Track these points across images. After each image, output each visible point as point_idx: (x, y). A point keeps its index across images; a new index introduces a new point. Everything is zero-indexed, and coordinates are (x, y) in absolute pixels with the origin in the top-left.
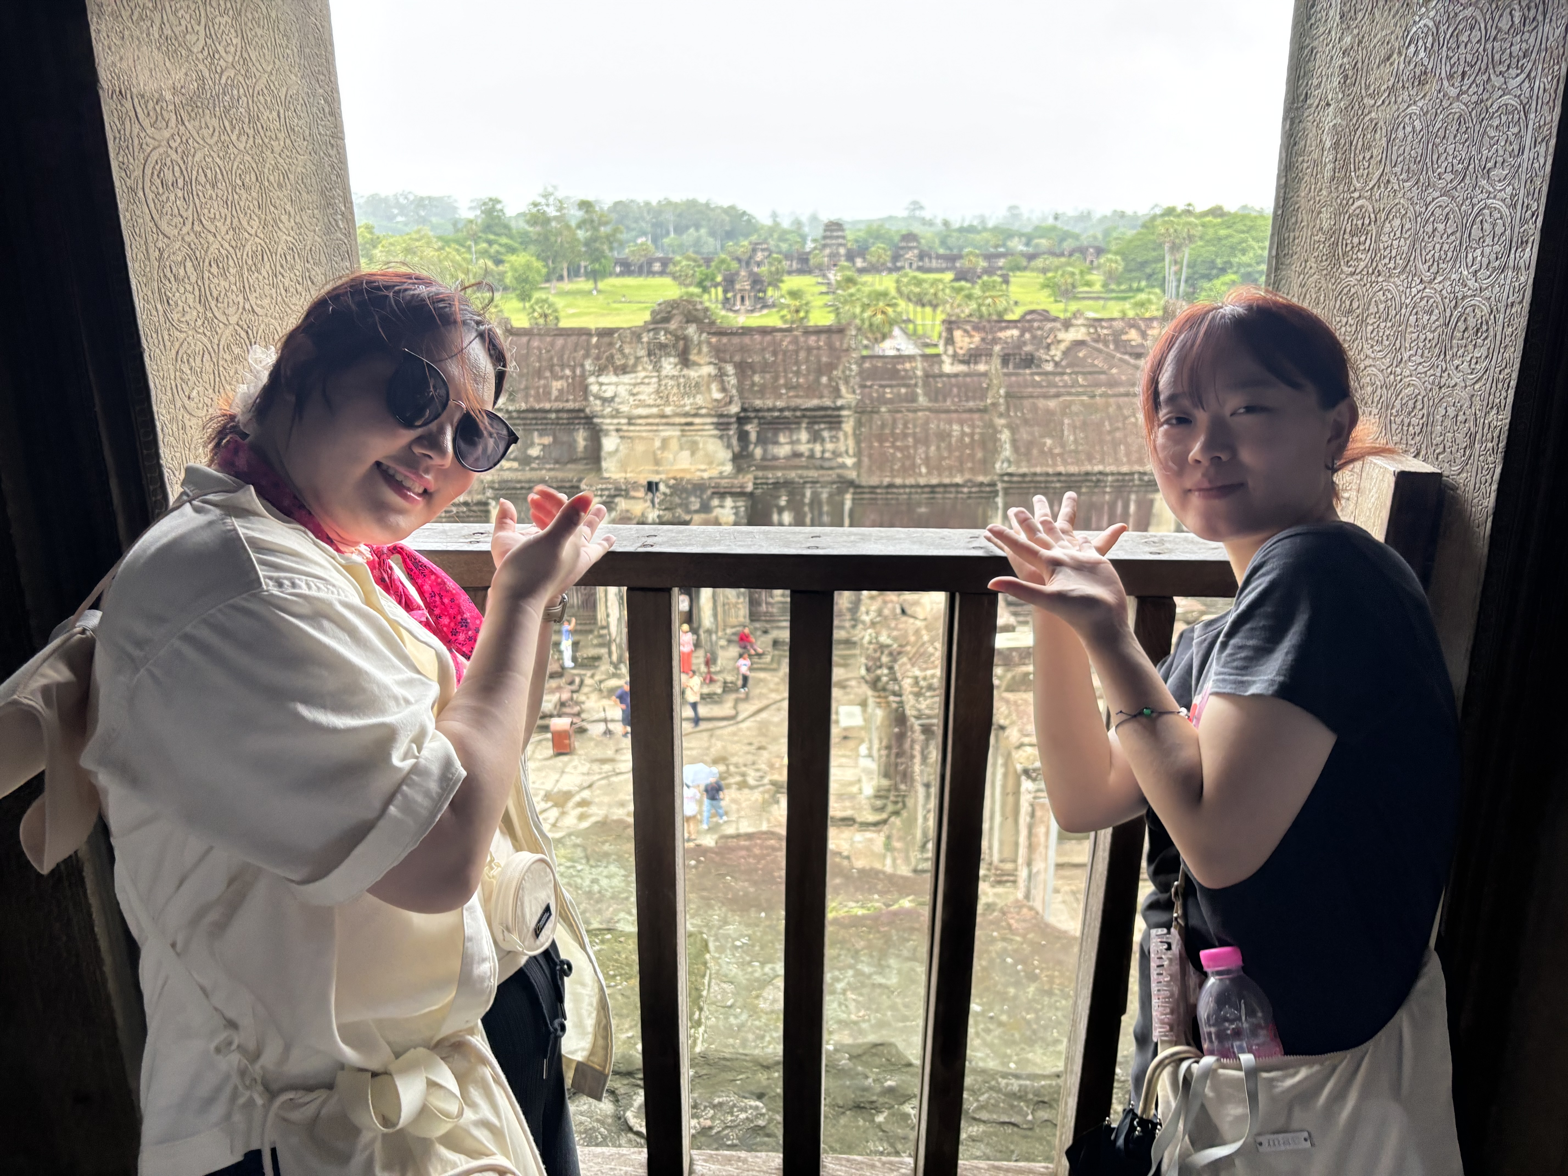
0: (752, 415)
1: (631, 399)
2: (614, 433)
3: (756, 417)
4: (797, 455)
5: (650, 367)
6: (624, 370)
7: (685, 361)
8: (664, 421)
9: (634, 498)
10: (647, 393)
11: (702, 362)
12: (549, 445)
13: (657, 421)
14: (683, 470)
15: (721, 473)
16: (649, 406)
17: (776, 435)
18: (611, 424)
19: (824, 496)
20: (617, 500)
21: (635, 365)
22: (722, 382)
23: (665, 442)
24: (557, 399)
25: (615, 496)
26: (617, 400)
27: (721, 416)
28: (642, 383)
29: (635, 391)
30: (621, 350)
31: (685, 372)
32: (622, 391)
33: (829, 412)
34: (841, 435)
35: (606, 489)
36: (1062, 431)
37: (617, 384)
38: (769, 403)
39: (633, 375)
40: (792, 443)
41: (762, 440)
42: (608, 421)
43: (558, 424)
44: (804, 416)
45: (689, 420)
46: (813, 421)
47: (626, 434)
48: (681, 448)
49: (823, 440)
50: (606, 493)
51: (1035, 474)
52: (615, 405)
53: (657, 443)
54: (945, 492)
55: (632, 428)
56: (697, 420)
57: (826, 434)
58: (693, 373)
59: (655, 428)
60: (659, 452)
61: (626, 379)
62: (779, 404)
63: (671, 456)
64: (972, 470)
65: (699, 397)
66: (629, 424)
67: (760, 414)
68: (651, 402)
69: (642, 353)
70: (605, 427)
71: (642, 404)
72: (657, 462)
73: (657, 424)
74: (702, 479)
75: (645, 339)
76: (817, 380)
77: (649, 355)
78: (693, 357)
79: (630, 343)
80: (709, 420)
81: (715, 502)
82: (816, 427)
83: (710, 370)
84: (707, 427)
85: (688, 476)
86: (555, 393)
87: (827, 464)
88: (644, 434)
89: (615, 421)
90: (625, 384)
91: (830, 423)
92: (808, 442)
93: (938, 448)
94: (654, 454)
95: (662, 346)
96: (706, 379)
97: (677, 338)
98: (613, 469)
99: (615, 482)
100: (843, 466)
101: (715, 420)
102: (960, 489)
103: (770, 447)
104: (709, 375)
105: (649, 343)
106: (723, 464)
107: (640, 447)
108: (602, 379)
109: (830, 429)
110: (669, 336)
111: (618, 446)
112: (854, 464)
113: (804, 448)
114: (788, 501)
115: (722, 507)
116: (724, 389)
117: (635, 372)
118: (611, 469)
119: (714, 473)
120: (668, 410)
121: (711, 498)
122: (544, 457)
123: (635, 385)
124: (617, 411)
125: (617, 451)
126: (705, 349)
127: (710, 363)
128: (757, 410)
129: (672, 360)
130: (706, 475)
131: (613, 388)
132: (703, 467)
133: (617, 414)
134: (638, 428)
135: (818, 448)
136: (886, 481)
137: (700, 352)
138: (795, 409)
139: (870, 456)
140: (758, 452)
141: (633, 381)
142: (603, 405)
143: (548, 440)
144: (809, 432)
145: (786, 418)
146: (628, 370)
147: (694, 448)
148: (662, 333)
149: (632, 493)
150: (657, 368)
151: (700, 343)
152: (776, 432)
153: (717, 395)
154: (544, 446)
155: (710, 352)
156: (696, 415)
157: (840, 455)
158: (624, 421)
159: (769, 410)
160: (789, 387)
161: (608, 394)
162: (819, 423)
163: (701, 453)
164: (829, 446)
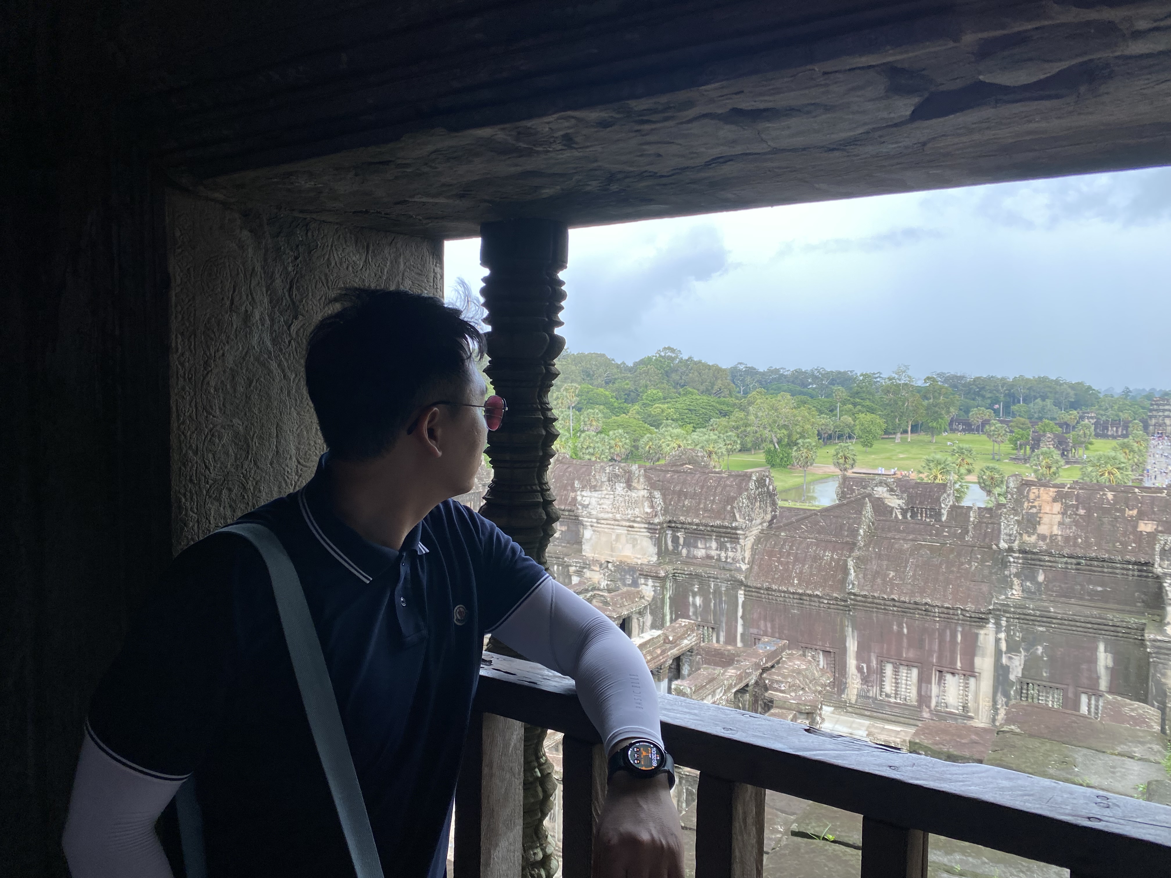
0: (679, 526)
1: (599, 506)
2: (590, 528)
3: (682, 528)
4: (709, 557)
5: (609, 489)
6: (594, 488)
7: (629, 486)
8: (617, 523)
9: (593, 570)
10: (607, 505)
11: (640, 488)
12: (565, 531)
13: (613, 522)
14: (627, 557)
15: (649, 562)
16: (608, 512)
17: (696, 542)
18: (587, 522)
19: (723, 589)
20: (585, 570)
21: (601, 486)
22: (652, 501)
23: (618, 536)
24: (570, 504)
25: (584, 568)
26: (590, 506)
27: (649, 523)
28: (604, 498)
29: (600, 502)
30: (595, 476)
31: (629, 493)
32: (594, 501)
33: (729, 530)
34: (738, 546)
35: (580, 563)
36: (906, 567)
37: (591, 497)
38: (689, 520)
39: (600, 492)
40: (706, 548)
41: (686, 544)
42: (586, 519)
43: (569, 519)
44: (713, 531)
45: (631, 524)
46: (719, 536)
47: (596, 529)
48: (627, 542)
49: (727, 549)
50: (578, 565)
51: (874, 597)
52: (589, 510)
53: (614, 537)
54: (810, 601)
55: (599, 525)
56: (635, 525)
57: (728, 545)
58: (634, 494)
59: (612, 527)
60: (614, 543)
61: (595, 494)
62: (696, 521)
63: (620, 547)
64: (831, 586)
65: (637, 509)
66: (598, 523)
67: (685, 526)
68: (610, 510)
69: (605, 479)
70: (585, 523)
71: (604, 511)
72: (612, 549)
73: (613, 525)
74: (637, 564)
75: (608, 471)
76: (725, 508)
77: (609, 481)
78: (634, 484)
79: (599, 472)
80: (643, 526)
81: (642, 581)
82: (722, 539)
83: (645, 493)
84: (642, 530)
85: (629, 561)
86: (570, 499)
87: (728, 567)
88: (606, 530)
89: (590, 520)
90: (595, 497)
91: (731, 538)
92: (717, 549)
93: (811, 567)
94: (612, 544)
95: (617, 476)
96: (641, 499)
97: (625, 472)
98: (588, 550)
99: (587, 558)
100: (739, 570)
101: (646, 526)
102: (821, 600)
103: (692, 549)
104: (644, 496)
105: (609, 473)
106: (652, 557)
107: (604, 539)
108: (584, 493)
109: (731, 542)
110: (621, 470)
111: (592, 536)
112: (747, 569)
113: (714, 553)
114: (699, 588)
115: (647, 585)
116: (652, 507)
117: (601, 491)
118: (588, 551)
119: (645, 561)
120: (618, 516)
121: (638, 578)
122: (561, 539)
123: (601, 498)
124: (590, 513)
125: (591, 539)
126: (642, 480)
127: (644, 489)
128: (683, 523)
129: (622, 485)
130: (639, 562)
131: (589, 498)
132: (639, 556)
133: (590, 515)
134: (603, 526)
135: (723, 554)
136: (766, 585)
137: (638, 482)
138: (706, 525)
139: (760, 566)
140: (684, 552)
141: (600, 496)
142: (582, 509)
143: (564, 528)
144: (717, 543)
145: (700, 530)
146: (597, 489)
147: (634, 543)
148: (617, 468)
149: (592, 567)
150: (613, 489)
151: (639, 475)
152: (696, 539)
153: (649, 510)
154: (562, 531)
155: (645, 482)
156: (634, 521)
157: (737, 562)
158: (595, 520)
159: (689, 524)
160: (705, 510)
161: (586, 503)
162: (724, 537)
163: (639, 547)
164: (730, 554)
